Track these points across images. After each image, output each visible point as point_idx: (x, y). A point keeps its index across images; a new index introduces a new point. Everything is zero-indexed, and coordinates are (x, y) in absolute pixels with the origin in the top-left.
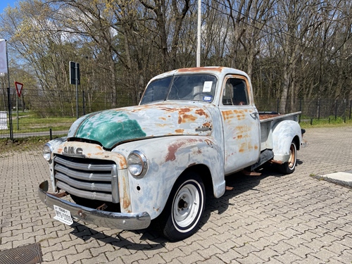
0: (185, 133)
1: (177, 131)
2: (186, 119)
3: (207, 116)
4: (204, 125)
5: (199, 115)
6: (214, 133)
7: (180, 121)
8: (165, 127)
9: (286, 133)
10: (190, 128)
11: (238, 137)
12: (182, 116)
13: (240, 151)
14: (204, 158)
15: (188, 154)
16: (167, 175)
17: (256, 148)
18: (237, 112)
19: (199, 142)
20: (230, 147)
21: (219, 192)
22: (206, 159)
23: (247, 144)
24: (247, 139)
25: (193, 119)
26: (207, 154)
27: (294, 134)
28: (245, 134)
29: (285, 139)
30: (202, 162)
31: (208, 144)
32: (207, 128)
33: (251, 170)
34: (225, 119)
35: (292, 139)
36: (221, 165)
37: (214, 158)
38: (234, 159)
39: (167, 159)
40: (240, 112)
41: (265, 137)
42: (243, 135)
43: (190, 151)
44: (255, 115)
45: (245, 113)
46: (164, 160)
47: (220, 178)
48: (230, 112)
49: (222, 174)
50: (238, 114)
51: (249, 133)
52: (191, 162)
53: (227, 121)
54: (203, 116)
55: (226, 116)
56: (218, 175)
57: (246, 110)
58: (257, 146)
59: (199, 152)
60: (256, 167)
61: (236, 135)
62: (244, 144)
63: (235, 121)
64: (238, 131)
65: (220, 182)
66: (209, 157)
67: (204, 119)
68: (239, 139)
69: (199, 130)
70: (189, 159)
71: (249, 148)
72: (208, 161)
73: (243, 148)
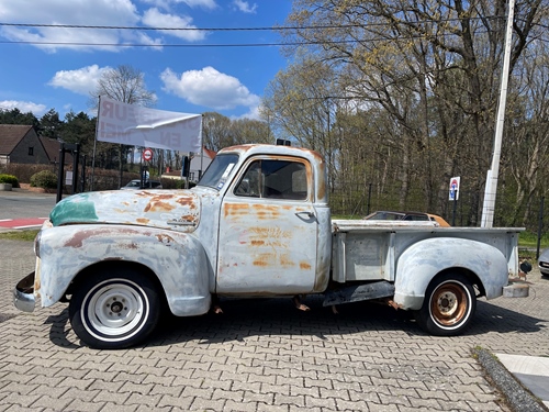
0: (150, 223)
1: (139, 220)
2: (158, 208)
3: (193, 207)
4: (185, 217)
5: (180, 205)
6: (199, 229)
7: (147, 209)
8: (125, 214)
9: (420, 258)
10: (160, 219)
11: (253, 242)
12: (152, 204)
13: (256, 263)
14: (141, 255)
15: (106, 245)
16: (64, 262)
17: (304, 266)
18: (262, 207)
19: (140, 235)
20: (232, 253)
21: (179, 308)
22: (145, 257)
23: (278, 257)
24: (277, 248)
25: (168, 208)
26: (151, 252)
27: (448, 263)
28: (272, 240)
29: (414, 268)
30: (136, 260)
31: (161, 240)
32: (189, 222)
33: (324, 305)
34: (226, 214)
35: (435, 271)
36: (188, 272)
37: (168, 259)
38: (239, 272)
39: (68, 244)
40: (269, 208)
41: (378, 259)
42: (266, 241)
43: (112, 242)
44: (311, 215)
45: (281, 210)
46: (61, 243)
47: (182, 290)
48: (243, 206)
49: (187, 285)
50: (261, 210)
51: (283, 240)
52: (111, 256)
53: (229, 216)
54: (187, 206)
55: (230, 210)
56: (176, 285)
57: (288, 208)
58: (308, 263)
59: (133, 246)
60: (337, 302)
61: (247, 238)
62: (267, 255)
63: (250, 219)
64: (254, 234)
65: (183, 295)
66: (155, 257)
67: (186, 210)
68: (255, 246)
69: (174, 223)
70: (108, 252)
71: (283, 263)
72: (152, 260)
73: (264, 261)
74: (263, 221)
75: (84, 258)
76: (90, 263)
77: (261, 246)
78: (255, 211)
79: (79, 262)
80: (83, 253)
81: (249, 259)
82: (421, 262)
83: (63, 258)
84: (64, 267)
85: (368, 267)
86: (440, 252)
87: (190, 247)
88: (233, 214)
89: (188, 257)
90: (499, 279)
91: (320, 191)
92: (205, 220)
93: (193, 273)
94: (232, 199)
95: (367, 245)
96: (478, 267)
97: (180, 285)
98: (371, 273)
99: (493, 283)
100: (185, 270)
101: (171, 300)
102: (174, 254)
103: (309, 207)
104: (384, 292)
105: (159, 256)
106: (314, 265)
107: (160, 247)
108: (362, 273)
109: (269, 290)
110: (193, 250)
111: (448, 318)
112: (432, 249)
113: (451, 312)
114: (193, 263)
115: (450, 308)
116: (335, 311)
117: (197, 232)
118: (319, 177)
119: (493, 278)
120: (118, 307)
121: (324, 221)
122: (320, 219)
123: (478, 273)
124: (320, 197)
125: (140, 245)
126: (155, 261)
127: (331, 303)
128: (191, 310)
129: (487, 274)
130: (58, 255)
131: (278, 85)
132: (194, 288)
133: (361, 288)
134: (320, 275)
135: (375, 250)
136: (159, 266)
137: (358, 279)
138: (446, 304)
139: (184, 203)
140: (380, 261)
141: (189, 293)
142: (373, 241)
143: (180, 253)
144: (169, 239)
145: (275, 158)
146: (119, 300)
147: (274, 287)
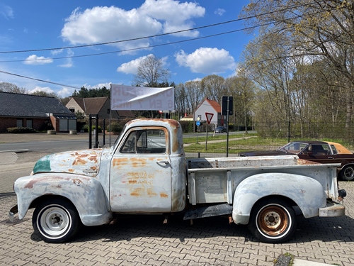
0: (74, 172)
1: (69, 170)
2: (79, 163)
3: (96, 161)
4: (92, 168)
5: (89, 161)
7: (74, 164)
10: (79, 169)
11: (130, 182)
12: (76, 160)
13: (132, 194)
14: (63, 191)
15: (45, 187)
16: (25, 196)
17: (163, 195)
18: (136, 160)
19: (63, 180)
20: (118, 189)
21: (86, 221)
22: (66, 192)
23: (146, 190)
24: (145, 185)
25: (84, 163)
26: (69, 189)
27: (267, 192)
28: (142, 180)
29: (241, 195)
30: (61, 194)
31: (74, 183)
32: (94, 170)
33: (184, 219)
34: (114, 165)
35: (257, 198)
36: (90, 201)
37: (78, 193)
38: (123, 200)
39: (26, 187)
40: (140, 160)
41: (221, 188)
42: (138, 180)
43: (48, 184)
44: (167, 163)
45: (148, 161)
46: (23, 186)
47: (87, 211)
48: (124, 160)
49: (90, 208)
50: (135, 162)
51: (149, 180)
52: (48, 192)
53: (116, 166)
54: (93, 161)
55: (116, 163)
56: (84, 208)
57: (152, 159)
58: (165, 194)
59: (59, 187)
60: (193, 217)
61: (126, 179)
62: (139, 189)
63: (128, 168)
64: (131, 177)
65: (88, 214)
66: (71, 192)
67: (92, 163)
68: (131, 184)
69: (86, 171)
70: (46, 190)
71: (149, 194)
72: (69, 194)
73: (138, 193)
74: (135, 168)
75: (34, 194)
76: (37, 197)
77: (135, 184)
78: (131, 162)
79: (32, 196)
80: (33, 191)
81: (128, 192)
82: (247, 192)
83: (24, 194)
84: (25, 199)
85: (214, 195)
86: (260, 185)
87: (91, 186)
88: (118, 164)
89: (90, 192)
90: (314, 203)
91: (174, 147)
92: (103, 169)
93: (93, 201)
94: (119, 156)
95: (212, 180)
96: (293, 194)
97: (86, 208)
98: (217, 198)
99: (309, 206)
100: (88, 199)
101: (82, 216)
102: (82, 190)
103: (166, 157)
104: (225, 211)
105: (73, 192)
106: (170, 195)
107: (74, 186)
108: (209, 198)
109: (142, 211)
110: (93, 188)
111: (274, 230)
112: (255, 182)
113: (276, 227)
114: (93, 196)
115: (276, 223)
116: (192, 223)
117: (98, 176)
118: (173, 138)
119: (308, 202)
120: (58, 220)
121: (176, 166)
122: (173, 165)
123: (293, 199)
124: (174, 151)
125: (63, 186)
126: (71, 195)
127: (189, 218)
128: (94, 223)
129: (302, 200)
130: (22, 192)
131: (248, 53)
132: (94, 209)
133: (210, 208)
134: (174, 201)
135: (219, 183)
136: (74, 198)
137: (207, 202)
138: (272, 220)
139: (91, 160)
140: (222, 190)
141: (92, 212)
142: (216, 177)
143: (85, 189)
144: (80, 181)
145: (145, 128)
146: (58, 216)
147: (145, 208)
